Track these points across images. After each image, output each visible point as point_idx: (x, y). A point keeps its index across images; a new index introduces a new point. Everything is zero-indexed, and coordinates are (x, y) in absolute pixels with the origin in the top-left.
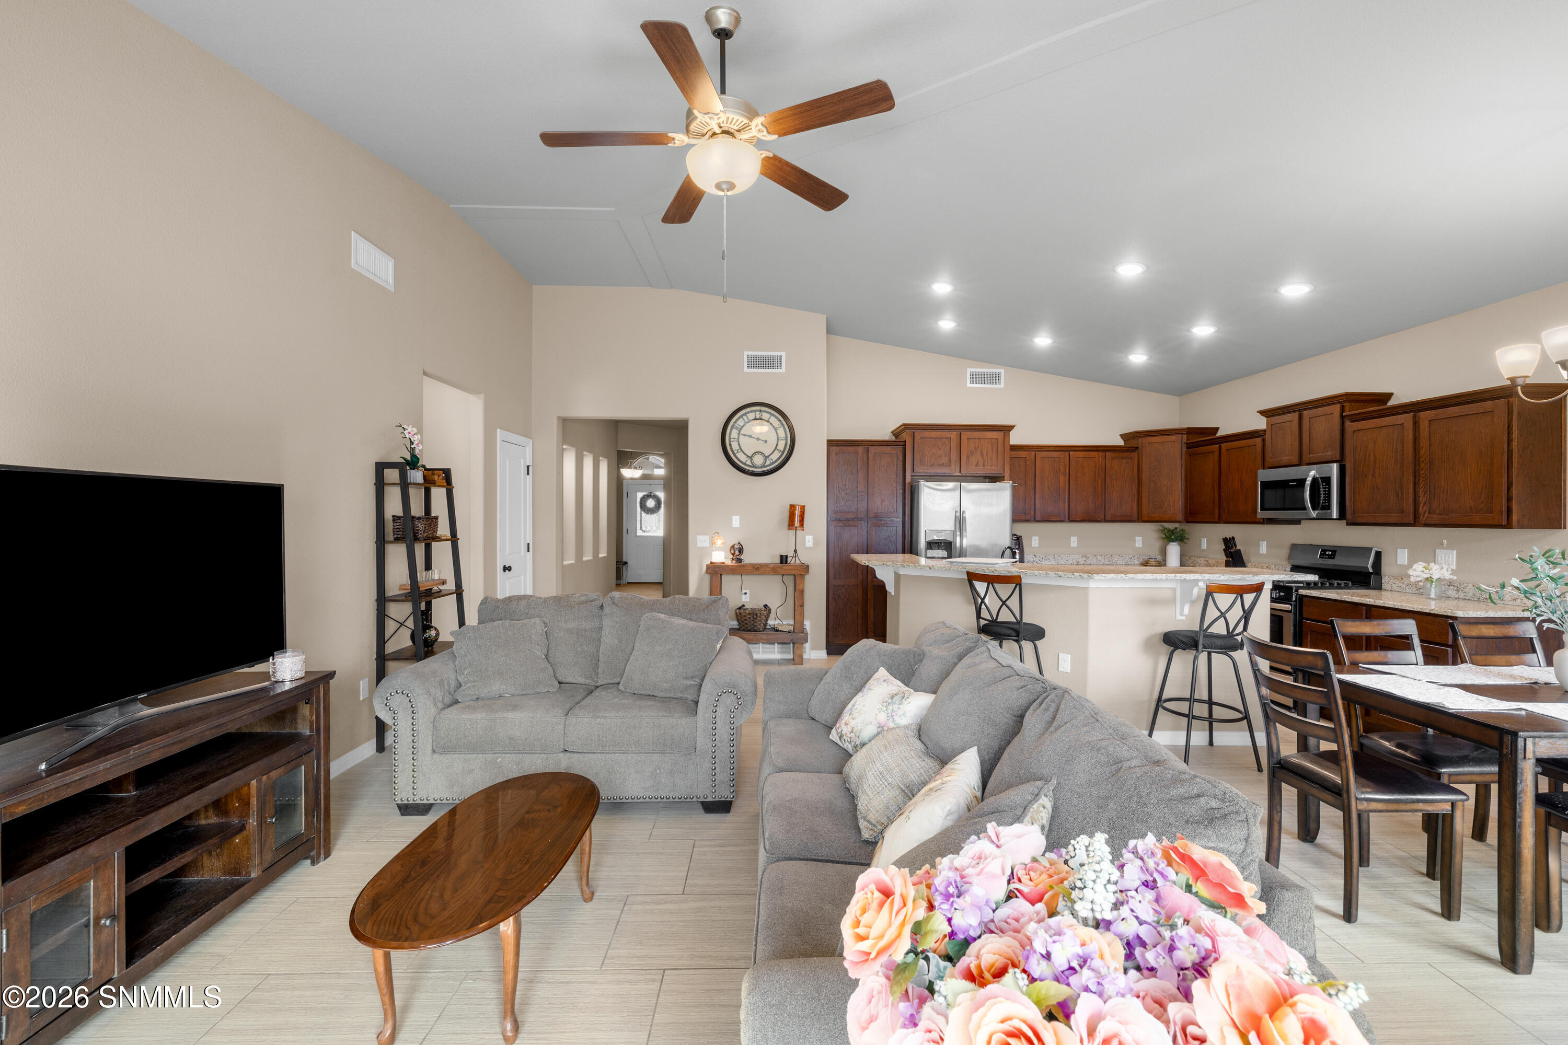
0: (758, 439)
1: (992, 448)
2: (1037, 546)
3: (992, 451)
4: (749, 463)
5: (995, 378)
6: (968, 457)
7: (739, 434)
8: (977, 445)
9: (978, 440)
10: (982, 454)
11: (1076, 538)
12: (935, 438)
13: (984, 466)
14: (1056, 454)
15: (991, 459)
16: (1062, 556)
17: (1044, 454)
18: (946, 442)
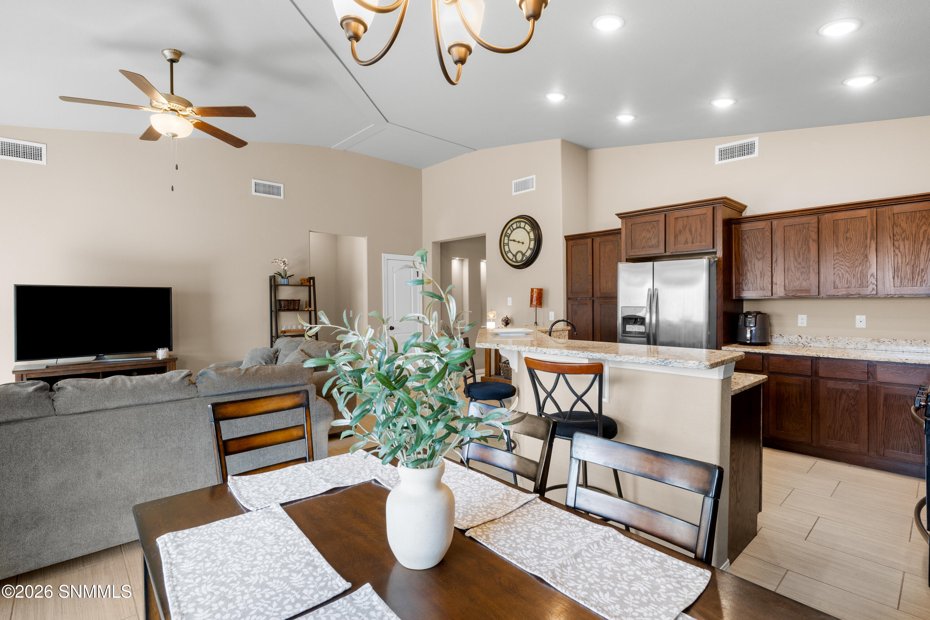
0: (519, 242)
1: (701, 224)
2: (805, 325)
3: (702, 227)
4: (514, 260)
5: (747, 149)
6: (676, 237)
7: (509, 240)
8: (685, 223)
9: (686, 218)
10: (690, 231)
11: (864, 317)
12: (645, 222)
13: (693, 243)
14: (804, 219)
15: (700, 235)
16: (841, 338)
17: (787, 221)
18: (655, 225)
